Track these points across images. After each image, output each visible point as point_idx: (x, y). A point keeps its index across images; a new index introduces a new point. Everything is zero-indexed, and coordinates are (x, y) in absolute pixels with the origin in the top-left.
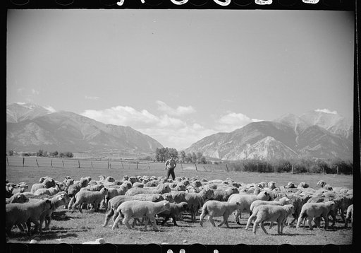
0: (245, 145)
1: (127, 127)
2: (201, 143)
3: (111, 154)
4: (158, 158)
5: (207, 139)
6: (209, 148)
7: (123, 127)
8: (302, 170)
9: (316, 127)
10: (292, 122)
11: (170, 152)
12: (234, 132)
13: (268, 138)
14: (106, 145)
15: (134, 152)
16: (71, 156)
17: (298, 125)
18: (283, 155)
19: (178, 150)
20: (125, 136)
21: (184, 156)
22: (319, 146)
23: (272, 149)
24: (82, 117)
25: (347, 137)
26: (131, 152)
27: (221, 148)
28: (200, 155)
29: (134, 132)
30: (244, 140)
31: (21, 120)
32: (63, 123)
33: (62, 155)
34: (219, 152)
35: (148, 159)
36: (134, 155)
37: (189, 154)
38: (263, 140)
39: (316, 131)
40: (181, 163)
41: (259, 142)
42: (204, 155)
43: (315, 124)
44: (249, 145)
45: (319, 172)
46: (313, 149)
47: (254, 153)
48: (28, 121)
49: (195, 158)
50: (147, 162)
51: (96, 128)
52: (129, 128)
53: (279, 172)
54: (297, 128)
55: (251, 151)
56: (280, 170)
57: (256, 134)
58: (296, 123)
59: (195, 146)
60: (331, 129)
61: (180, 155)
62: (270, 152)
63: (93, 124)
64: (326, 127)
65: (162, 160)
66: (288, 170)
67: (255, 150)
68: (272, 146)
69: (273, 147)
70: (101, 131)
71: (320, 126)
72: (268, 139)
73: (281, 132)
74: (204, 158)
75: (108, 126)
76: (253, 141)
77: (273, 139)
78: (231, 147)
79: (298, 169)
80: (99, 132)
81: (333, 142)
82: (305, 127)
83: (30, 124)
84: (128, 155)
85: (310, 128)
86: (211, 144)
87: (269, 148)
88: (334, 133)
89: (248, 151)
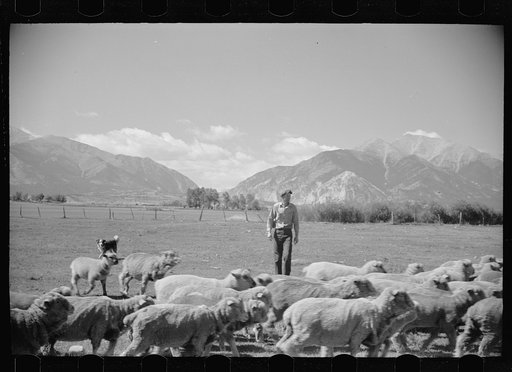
0: (314, 183)
1: (146, 159)
2: (252, 181)
3: (123, 197)
4: (190, 203)
5: (260, 176)
6: (263, 188)
7: (139, 158)
8: (407, 219)
9: (413, 157)
10: (379, 151)
11: (208, 194)
12: (299, 165)
13: (347, 173)
14: (115, 184)
15: (156, 194)
16: (63, 201)
17: (389, 155)
18: (367, 198)
19: (219, 191)
20: (143, 171)
21: (227, 199)
22: (417, 184)
23: (352, 189)
24: (80, 144)
25: (457, 171)
26: (152, 194)
27: (280, 187)
28: (251, 197)
29: (156, 165)
30: (313, 176)
32: (54, 152)
33: (49, 199)
35: (175, 204)
36: (155, 199)
37: (235, 197)
38: (339, 176)
39: (413, 162)
40: (224, 209)
41: (333, 179)
42: (257, 198)
43: (412, 153)
44: (319, 184)
45: (432, 222)
46: (408, 188)
47: (327, 195)
49: (244, 202)
50: (173, 208)
51: (101, 160)
52: (148, 161)
53: (372, 222)
54: (388, 158)
55: (323, 192)
56: (373, 219)
57: (330, 167)
58: (385, 152)
59: (243, 185)
60: (434, 159)
61: (222, 199)
62: (349, 193)
63: (97, 155)
64: (427, 157)
65: (196, 206)
66: (385, 219)
67: (327, 190)
68: (352, 184)
69: (353, 186)
70: (109, 165)
71: (419, 155)
72: (346, 175)
73: (364, 164)
74: (256, 202)
75: (118, 157)
76: (325, 178)
77: (353, 175)
78: (294, 185)
79: (400, 218)
80: (105, 166)
81: (437, 179)
82: (398, 157)
84: (147, 198)
85: (405, 158)
86: (266, 182)
87: (348, 187)
88: (439, 165)
89: (318, 191)
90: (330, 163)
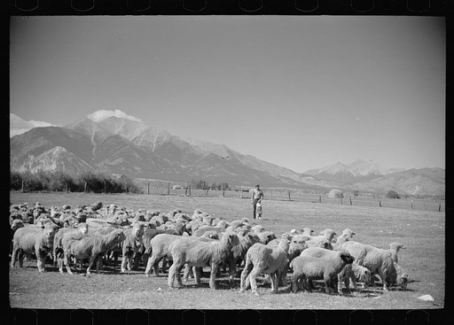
0: (26, 157)
9: (117, 137)
10: (88, 129)
13: (58, 149)
17: (96, 133)
18: (76, 170)
22: (120, 160)
23: (63, 163)
25: (153, 150)
30: (26, 150)
38: (50, 151)
39: (117, 141)
41: (45, 153)
43: (116, 133)
44: (32, 157)
45: (60, 190)
46: (113, 163)
47: (39, 167)
54: (95, 137)
55: (35, 165)
57: (42, 142)
58: (94, 131)
60: (135, 139)
62: (59, 165)
64: (129, 137)
67: (39, 163)
68: (62, 158)
69: (64, 159)
71: (122, 135)
72: (57, 150)
73: (75, 141)
76: (37, 152)
77: (64, 150)
81: (137, 156)
82: (104, 136)
85: (111, 137)
87: (59, 161)
88: (139, 144)
89: (30, 164)
90: (42, 137)
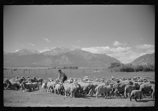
2: (138, 59)
3: (97, 66)
5: (141, 58)
7: (102, 54)
8: (148, 70)
11: (117, 64)
12: (154, 53)
14: (95, 63)
16: (77, 68)
20: (103, 58)
24: (84, 51)
26: (106, 65)
27: (148, 61)
29: (107, 56)
31: (60, 54)
32: (77, 54)
33: (73, 68)
34: (147, 63)
48: (62, 55)
51: (90, 56)
56: (137, 70)
59: (135, 61)
63: (89, 54)
66: (141, 70)
70: (93, 57)
75: (95, 54)
79: (146, 70)
80: (92, 57)
83: (64, 56)
84: (104, 67)
86: (143, 60)
